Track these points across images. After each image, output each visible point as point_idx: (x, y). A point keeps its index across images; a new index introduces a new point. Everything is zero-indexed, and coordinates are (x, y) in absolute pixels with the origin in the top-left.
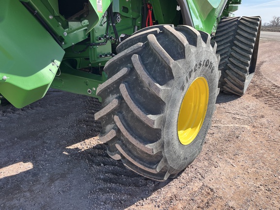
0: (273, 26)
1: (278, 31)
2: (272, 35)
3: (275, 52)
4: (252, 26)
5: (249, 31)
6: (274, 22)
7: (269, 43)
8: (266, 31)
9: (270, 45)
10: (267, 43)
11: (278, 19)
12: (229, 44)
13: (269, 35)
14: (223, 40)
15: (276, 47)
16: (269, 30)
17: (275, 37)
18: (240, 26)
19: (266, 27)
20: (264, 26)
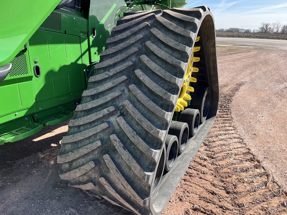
0: (262, 32)
1: (266, 38)
2: (259, 43)
3: (260, 65)
4: (179, 30)
5: (172, 43)
6: (262, 28)
7: (256, 52)
8: (254, 38)
9: (256, 56)
10: (252, 53)
11: (266, 26)
12: (124, 77)
13: (257, 43)
14: (115, 65)
15: (262, 57)
16: (257, 37)
17: (262, 45)
18: (155, 31)
19: (255, 33)
20: (254, 32)
